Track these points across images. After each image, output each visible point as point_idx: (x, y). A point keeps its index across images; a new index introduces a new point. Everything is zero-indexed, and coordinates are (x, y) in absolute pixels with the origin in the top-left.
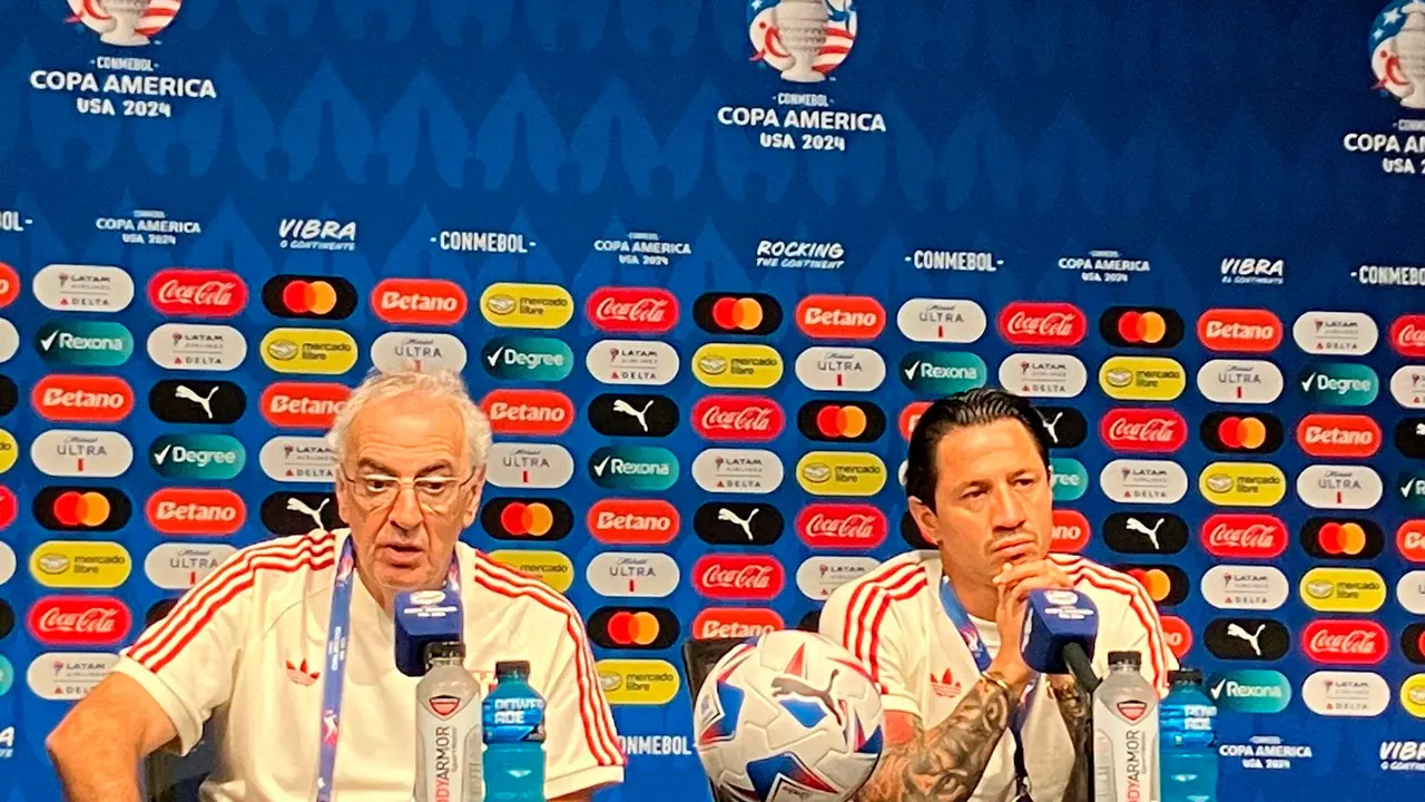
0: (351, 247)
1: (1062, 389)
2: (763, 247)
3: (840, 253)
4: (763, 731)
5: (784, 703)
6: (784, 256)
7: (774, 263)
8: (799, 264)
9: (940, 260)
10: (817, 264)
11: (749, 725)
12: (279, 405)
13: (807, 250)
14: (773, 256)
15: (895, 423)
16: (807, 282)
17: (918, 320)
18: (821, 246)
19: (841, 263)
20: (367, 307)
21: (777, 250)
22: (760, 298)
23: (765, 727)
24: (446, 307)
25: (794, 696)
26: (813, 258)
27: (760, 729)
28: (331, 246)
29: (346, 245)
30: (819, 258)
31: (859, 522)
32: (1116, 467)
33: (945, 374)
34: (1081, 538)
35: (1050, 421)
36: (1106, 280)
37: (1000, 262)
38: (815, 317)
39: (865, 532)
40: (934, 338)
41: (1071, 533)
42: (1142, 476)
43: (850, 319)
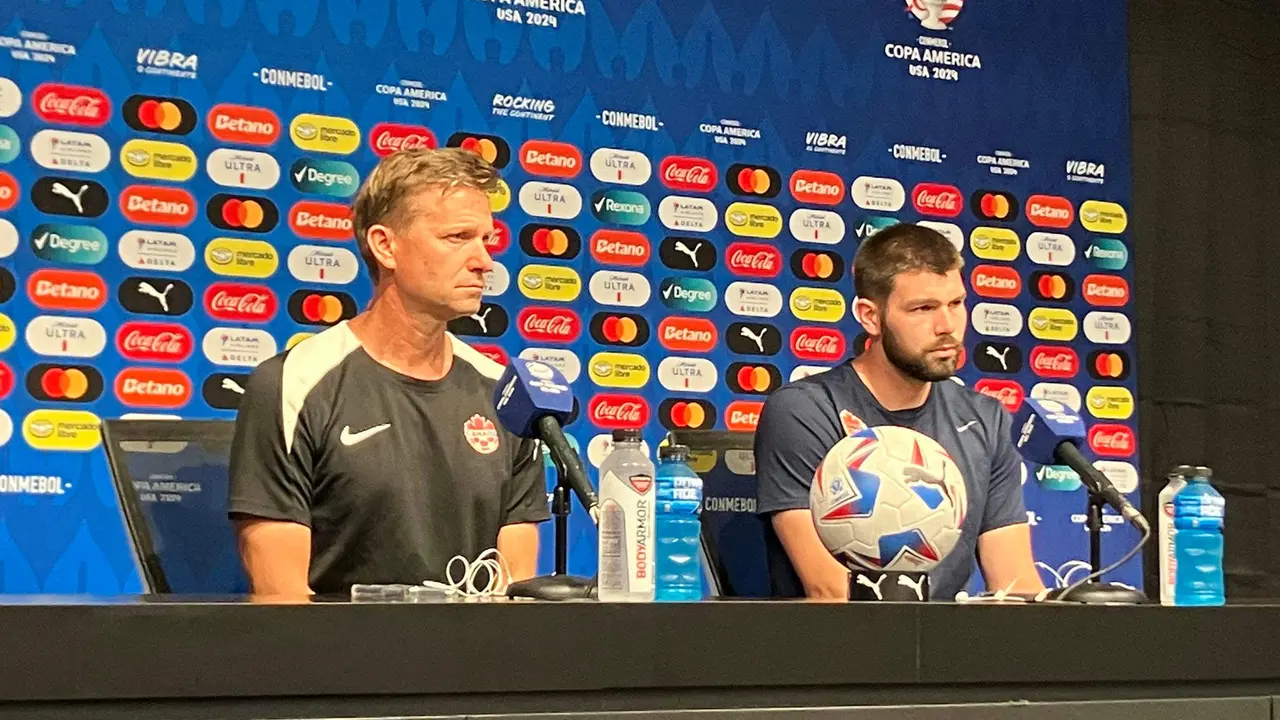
0: (193, 76)
1: (701, 225)
2: (498, 99)
3: (552, 108)
4: (898, 510)
5: (914, 488)
6: (512, 108)
7: (504, 112)
8: (523, 115)
9: (620, 119)
10: (535, 116)
11: (885, 506)
12: (136, 204)
13: (529, 105)
14: (503, 107)
15: (587, 245)
16: (527, 129)
17: (605, 164)
18: (539, 102)
19: (552, 116)
20: (204, 125)
21: (508, 102)
22: (495, 140)
23: (898, 508)
24: (265, 131)
25: (921, 483)
26: (533, 111)
27: (895, 509)
28: (176, 74)
29: (189, 73)
30: (537, 112)
31: (562, 322)
32: (735, 287)
33: (622, 209)
34: (711, 341)
35: (692, 249)
36: (731, 143)
37: (661, 124)
38: (533, 158)
39: (565, 330)
40: (615, 180)
41: (705, 337)
42: (752, 295)
43: (558, 161)
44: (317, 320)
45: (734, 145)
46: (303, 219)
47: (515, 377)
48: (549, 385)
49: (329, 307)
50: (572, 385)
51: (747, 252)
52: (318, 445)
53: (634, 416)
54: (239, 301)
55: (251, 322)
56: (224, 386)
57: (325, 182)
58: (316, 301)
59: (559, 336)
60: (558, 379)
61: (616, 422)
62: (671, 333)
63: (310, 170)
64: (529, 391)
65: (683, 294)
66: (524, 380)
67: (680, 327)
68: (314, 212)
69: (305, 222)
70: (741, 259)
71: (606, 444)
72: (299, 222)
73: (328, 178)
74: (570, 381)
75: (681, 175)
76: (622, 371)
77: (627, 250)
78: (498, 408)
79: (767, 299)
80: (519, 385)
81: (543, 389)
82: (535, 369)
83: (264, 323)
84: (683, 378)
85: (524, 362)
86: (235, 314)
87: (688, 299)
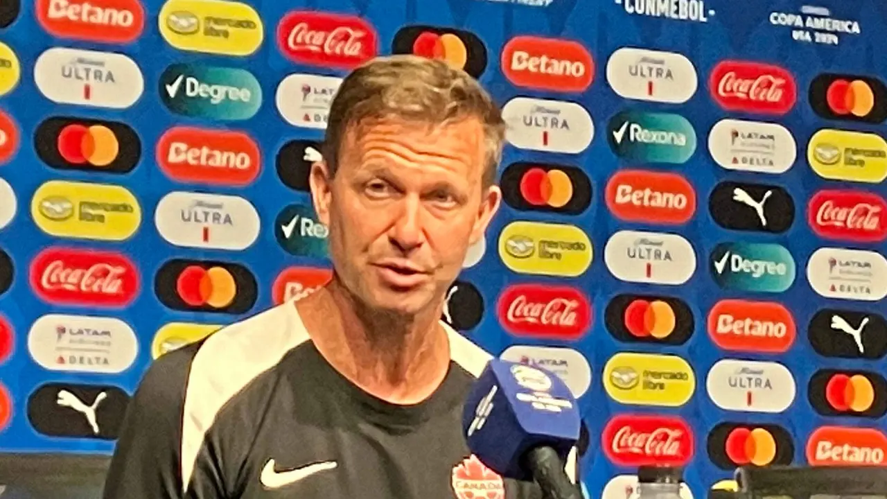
1: (771, 163)
15: (602, 193)
16: (512, 19)
17: (629, 72)
20: (31, 15)
24: (121, 22)
31: (563, 307)
32: (822, 256)
33: (654, 139)
34: (786, 338)
35: (758, 200)
36: (817, 40)
37: (712, 12)
38: (522, 62)
39: (568, 319)
40: (644, 96)
41: (777, 330)
42: (847, 268)
43: (558, 68)
44: (198, 304)
45: (820, 44)
46: (179, 153)
47: (495, 388)
48: (545, 401)
49: (217, 284)
50: (581, 402)
51: (840, 203)
52: (231, 488)
53: (671, 449)
54: (83, 275)
55: (100, 307)
56: (59, 402)
57: (210, 97)
58: (198, 276)
59: (558, 329)
60: (559, 391)
61: (642, 456)
62: (726, 325)
63: (189, 80)
64: (515, 409)
65: (744, 265)
66: (508, 393)
67: (738, 316)
68: (194, 143)
69: (181, 158)
70: (832, 214)
71: (630, 491)
72: (173, 158)
73: (216, 92)
74: (577, 396)
75: (742, 88)
76: (653, 381)
77: (660, 200)
78: (470, 433)
79: (870, 274)
80: (500, 399)
81: (536, 406)
82: (524, 376)
83: (121, 307)
84: (745, 392)
85: (509, 365)
86: (78, 295)
87: (752, 272)
